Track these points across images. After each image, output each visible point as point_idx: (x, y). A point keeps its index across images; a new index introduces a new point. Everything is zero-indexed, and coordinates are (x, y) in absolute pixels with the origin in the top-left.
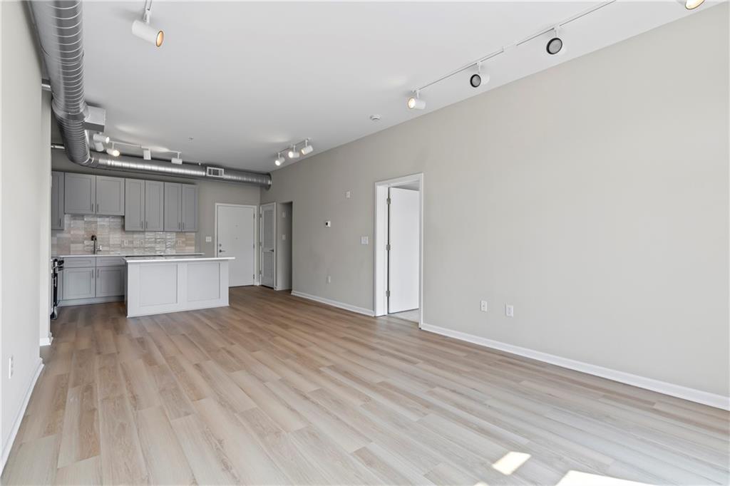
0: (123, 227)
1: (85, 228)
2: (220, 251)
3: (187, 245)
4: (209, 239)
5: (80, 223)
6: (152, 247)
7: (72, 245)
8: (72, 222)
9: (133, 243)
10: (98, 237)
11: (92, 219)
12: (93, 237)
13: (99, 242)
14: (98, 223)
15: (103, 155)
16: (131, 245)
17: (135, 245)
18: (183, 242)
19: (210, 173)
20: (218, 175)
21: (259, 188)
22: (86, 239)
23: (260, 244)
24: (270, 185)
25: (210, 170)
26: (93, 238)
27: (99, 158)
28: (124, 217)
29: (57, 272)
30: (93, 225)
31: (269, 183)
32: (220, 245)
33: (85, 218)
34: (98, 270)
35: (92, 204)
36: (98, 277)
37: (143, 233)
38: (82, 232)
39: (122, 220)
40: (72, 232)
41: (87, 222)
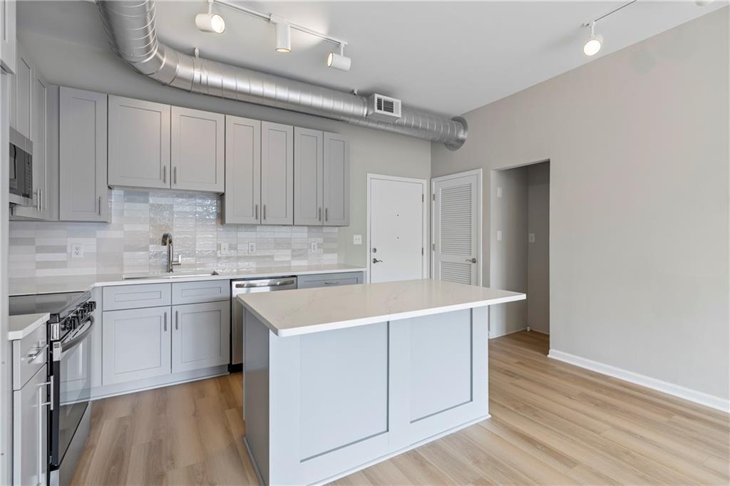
0: (221, 216)
1: (151, 219)
2: (375, 261)
3: (327, 251)
4: (357, 239)
5: (140, 208)
6: (269, 256)
7: (126, 255)
8: (126, 205)
9: (236, 249)
10: (175, 237)
11: (164, 201)
12: (165, 237)
13: (176, 248)
14: (175, 209)
15: (187, 58)
16: (233, 253)
17: (241, 254)
18: (319, 246)
19: (379, 108)
20: (392, 111)
21: (428, 146)
22: (152, 241)
23: (432, 247)
24: (462, 141)
25: (379, 100)
26: (166, 240)
27: (177, 62)
28: (221, 196)
29: (57, 354)
30: (166, 214)
31: (461, 135)
32: (375, 250)
33: (150, 198)
34: (177, 313)
35: (162, 168)
36: (177, 328)
37: (258, 228)
38: (145, 227)
39: (219, 202)
40: (127, 227)
41: (154, 207)
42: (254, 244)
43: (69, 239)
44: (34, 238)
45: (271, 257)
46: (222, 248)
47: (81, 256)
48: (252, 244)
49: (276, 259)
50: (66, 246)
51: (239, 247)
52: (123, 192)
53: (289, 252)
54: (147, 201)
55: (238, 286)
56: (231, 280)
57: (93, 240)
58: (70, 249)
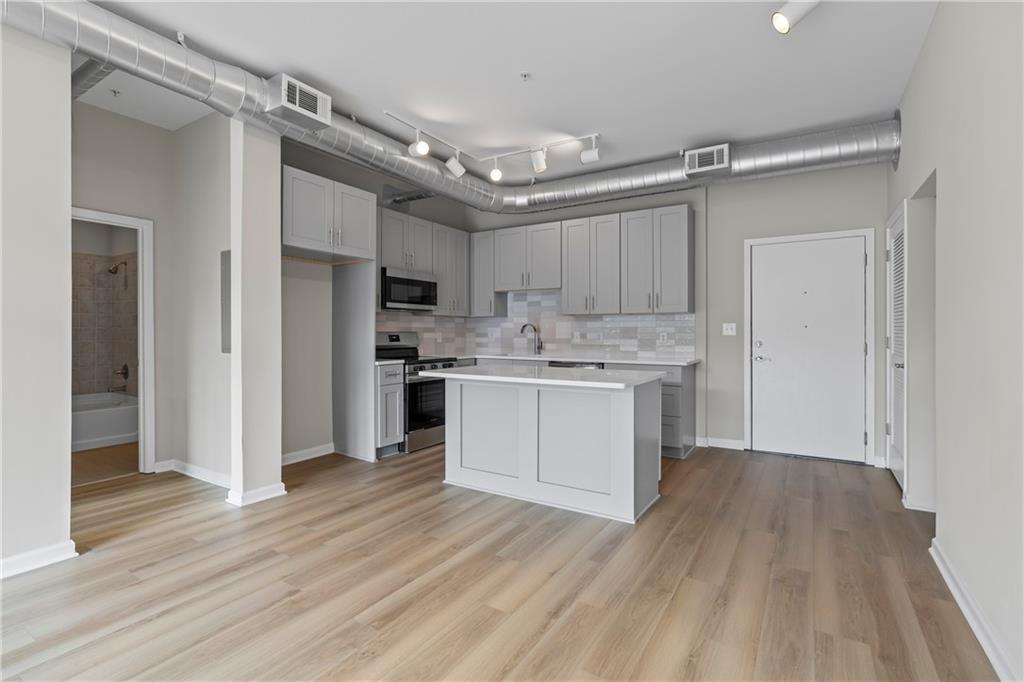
2: (759, 358)
3: (680, 342)
4: (729, 329)
5: (523, 306)
8: (515, 305)
10: (542, 328)
13: (542, 336)
17: (589, 341)
18: (670, 336)
20: (711, 164)
24: (898, 152)
25: (692, 159)
30: (537, 308)
31: (896, 143)
32: (760, 344)
35: (522, 274)
40: (516, 320)
41: (530, 304)
45: (618, 346)
48: (599, 333)
49: (622, 349)
50: (487, 333)
51: (588, 336)
52: (513, 294)
53: (635, 342)
54: (525, 300)
57: (499, 330)
58: (489, 336)
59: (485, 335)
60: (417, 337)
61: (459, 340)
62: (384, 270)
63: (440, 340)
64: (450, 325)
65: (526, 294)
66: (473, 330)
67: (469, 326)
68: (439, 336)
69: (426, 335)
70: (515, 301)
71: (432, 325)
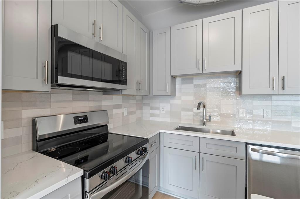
0: (239, 89)
6: (286, 122)
7: (183, 113)
8: (183, 86)
10: (207, 103)
12: (200, 104)
14: (208, 86)
22: (195, 106)
28: (239, 74)
30: (203, 89)
33: (194, 81)
34: (203, 159)
35: (198, 60)
36: (203, 170)
37: (274, 98)
38: (192, 98)
39: (238, 79)
40: (183, 98)
41: (196, 86)
42: (270, 111)
43: (160, 104)
44: (149, 103)
45: (290, 123)
46: (240, 113)
47: (164, 112)
48: (267, 110)
50: (159, 107)
51: (255, 112)
52: (181, 79)
54: (192, 83)
55: (253, 150)
56: (247, 144)
57: (169, 105)
58: (161, 109)
59: (158, 109)
60: (107, 115)
61: (138, 112)
62: (54, 29)
63: (126, 114)
64: (132, 102)
65: (193, 79)
66: (148, 105)
67: (145, 101)
68: (125, 111)
69: (115, 111)
70: (183, 83)
71: (120, 103)
